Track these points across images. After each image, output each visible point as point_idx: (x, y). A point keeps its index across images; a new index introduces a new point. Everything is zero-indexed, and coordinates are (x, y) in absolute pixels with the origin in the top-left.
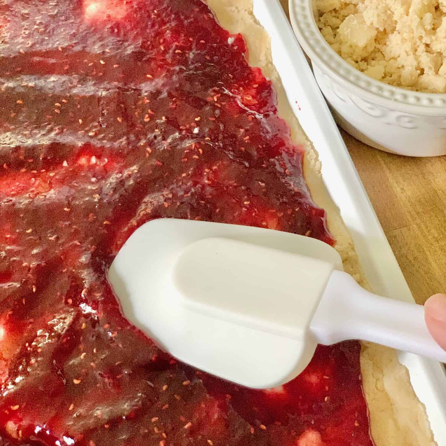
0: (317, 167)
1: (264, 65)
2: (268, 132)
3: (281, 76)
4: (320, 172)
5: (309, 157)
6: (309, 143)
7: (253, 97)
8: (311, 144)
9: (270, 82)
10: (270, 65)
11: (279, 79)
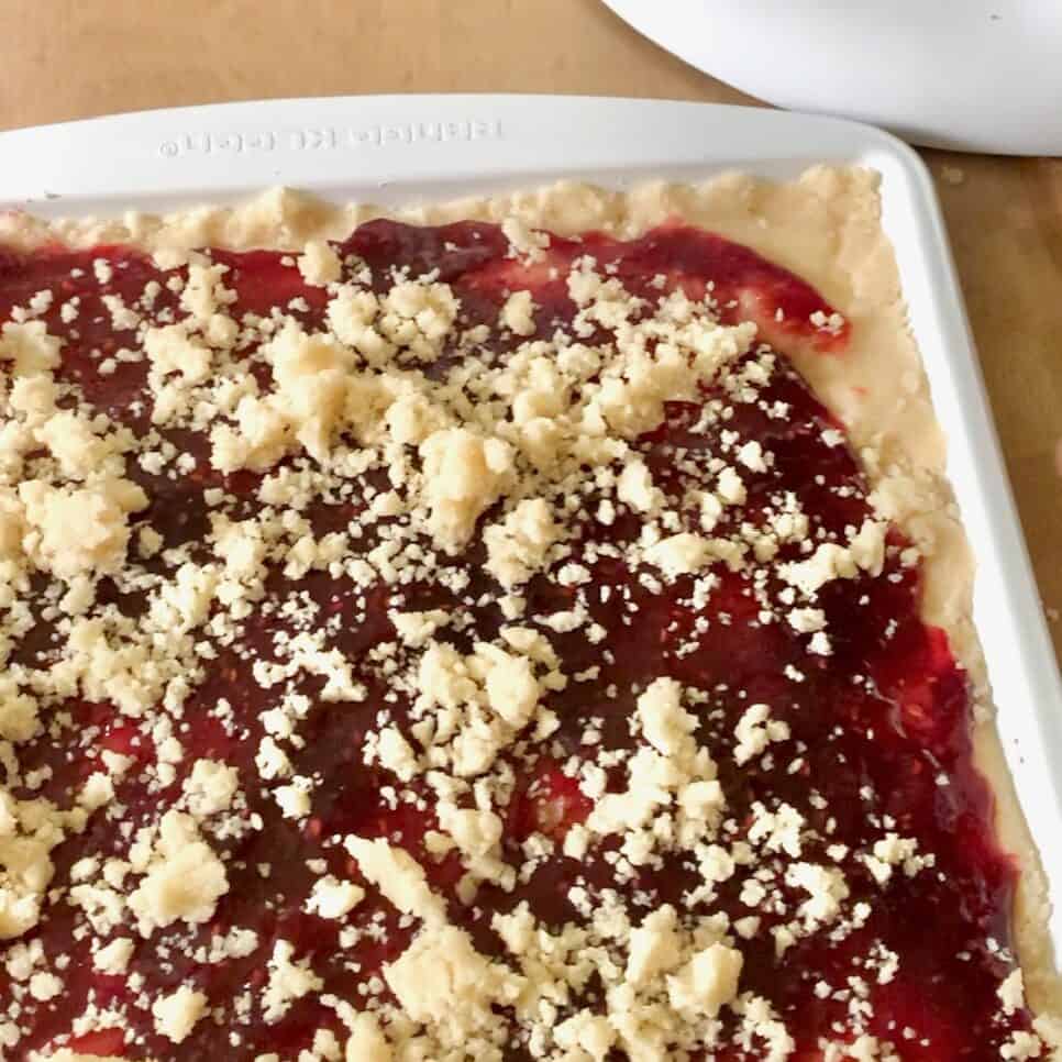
0: (1043, 915)
1: (953, 621)
2: (950, 811)
3: (988, 659)
4: (1045, 924)
5: (1028, 888)
6: (1031, 853)
7: (927, 712)
8: (1037, 853)
9: (964, 671)
10: (965, 623)
11: (982, 666)
